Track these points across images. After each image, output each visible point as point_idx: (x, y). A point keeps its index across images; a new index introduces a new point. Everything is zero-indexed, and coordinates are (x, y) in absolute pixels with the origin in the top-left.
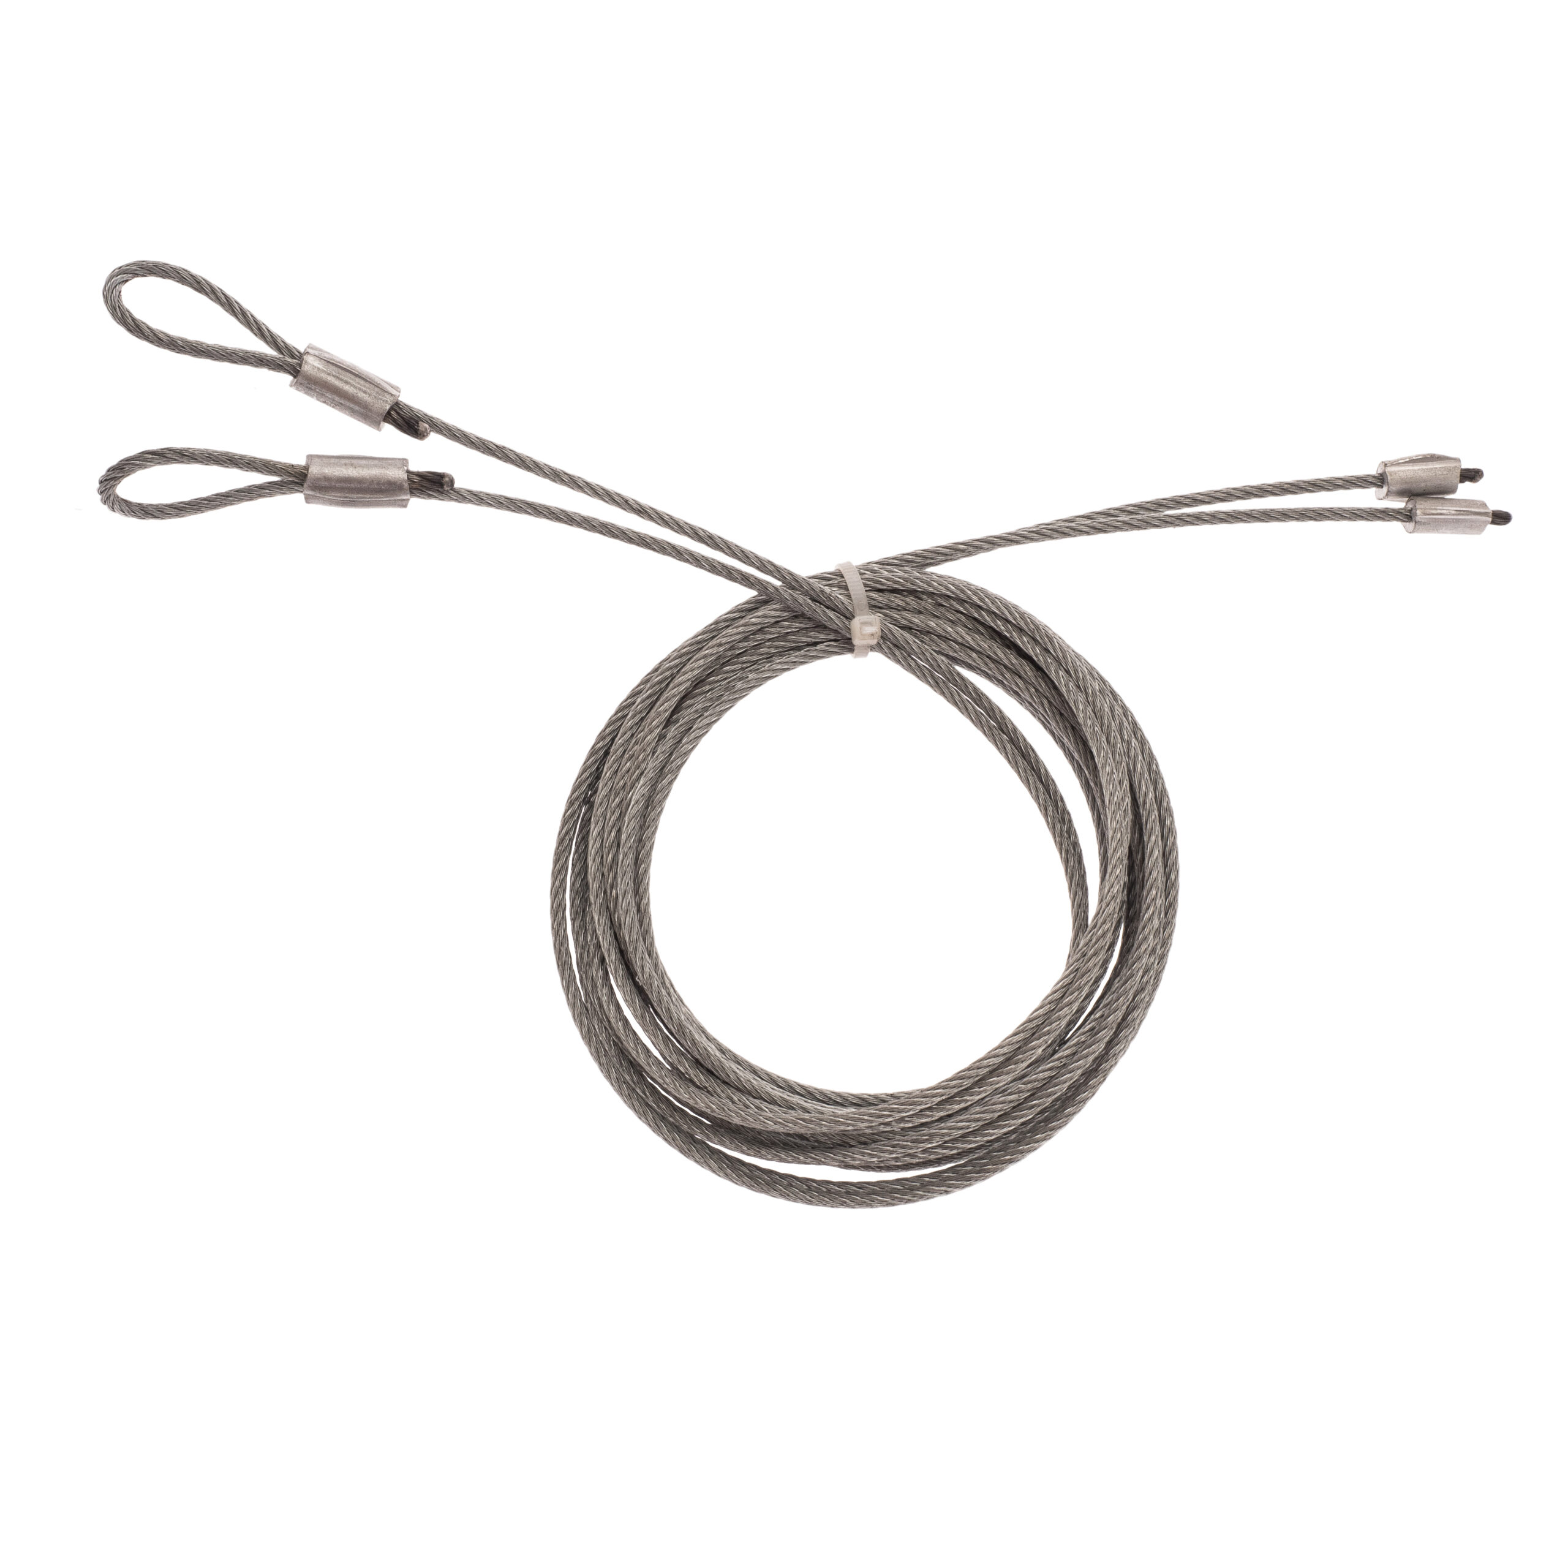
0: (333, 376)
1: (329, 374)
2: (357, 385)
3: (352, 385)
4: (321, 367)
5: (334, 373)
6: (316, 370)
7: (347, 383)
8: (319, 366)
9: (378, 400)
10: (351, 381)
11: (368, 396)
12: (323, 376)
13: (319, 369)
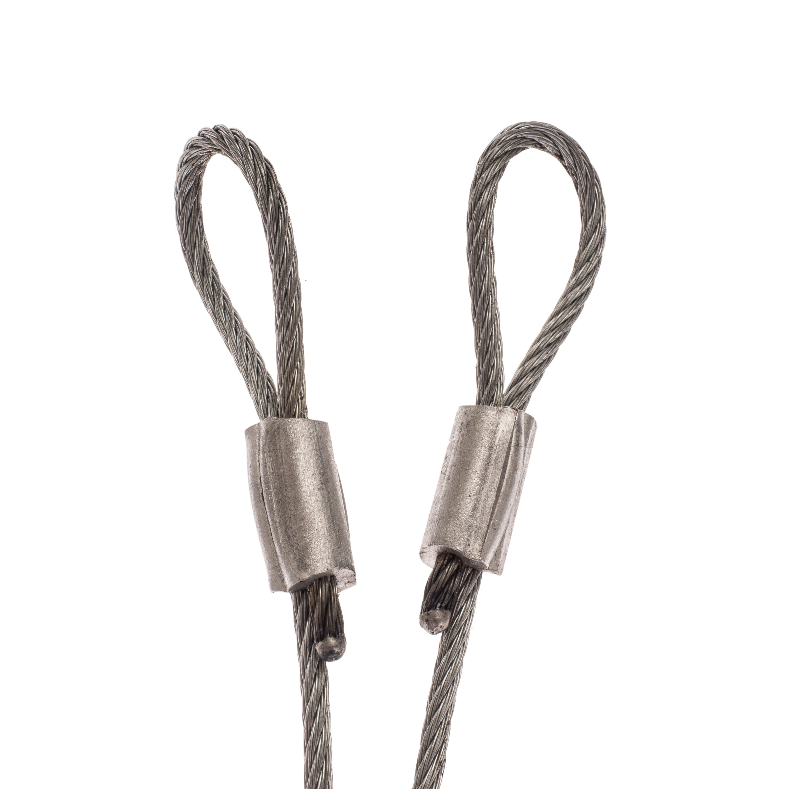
0: (489, 456)
1: (491, 448)
2: (484, 493)
3: (481, 487)
4: (499, 435)
5: (494, 456)
6: (492, 428)
7: (484, 478)
8: (500, 432)
9: (468, 530)
10: (488, 485)
11: (470, 513)
12: (486, 440)
13: (495, 432)
